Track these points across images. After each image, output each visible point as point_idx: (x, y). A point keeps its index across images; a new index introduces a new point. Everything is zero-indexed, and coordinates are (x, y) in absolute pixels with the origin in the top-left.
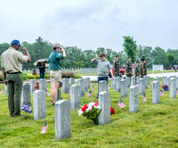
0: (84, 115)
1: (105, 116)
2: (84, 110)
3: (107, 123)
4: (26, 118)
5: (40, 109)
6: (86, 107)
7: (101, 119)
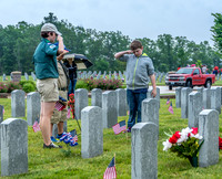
0: (173, 149)
1: (210, 152)
2: (173, 141)
3: (213, 163)
4: (68, 155)
5: (93, 140)
6: (177, 136)
7: (203, 157)
